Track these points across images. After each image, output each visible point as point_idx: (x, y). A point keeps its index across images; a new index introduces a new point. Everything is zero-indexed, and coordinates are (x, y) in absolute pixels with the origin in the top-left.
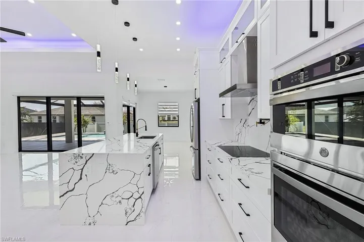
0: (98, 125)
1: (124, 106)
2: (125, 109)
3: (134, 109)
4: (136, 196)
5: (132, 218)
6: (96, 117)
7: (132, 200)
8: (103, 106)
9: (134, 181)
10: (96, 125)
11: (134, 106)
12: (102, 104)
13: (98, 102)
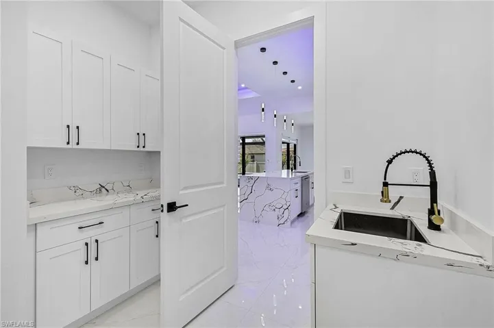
0: (257, 164)
1: (283, 143)
2: (285, 146)
3: (295, 145)
4: (285, 207)
5: (282, 222)
6: (255, 156)
7: (282, 210)
8: (263, 143)
9: (284, 197)
10: (255, 165)
11: (295, 142)
12: (261, 141)
13: (259, 140)
